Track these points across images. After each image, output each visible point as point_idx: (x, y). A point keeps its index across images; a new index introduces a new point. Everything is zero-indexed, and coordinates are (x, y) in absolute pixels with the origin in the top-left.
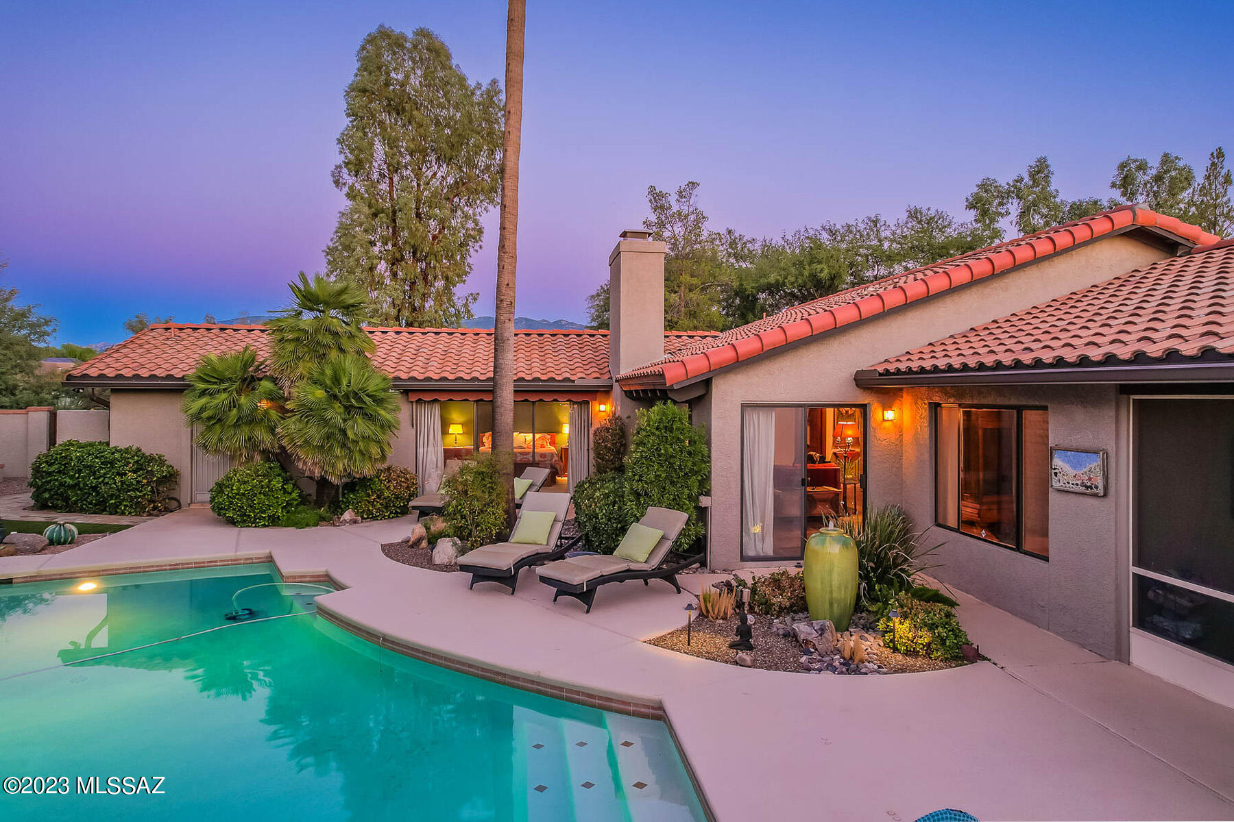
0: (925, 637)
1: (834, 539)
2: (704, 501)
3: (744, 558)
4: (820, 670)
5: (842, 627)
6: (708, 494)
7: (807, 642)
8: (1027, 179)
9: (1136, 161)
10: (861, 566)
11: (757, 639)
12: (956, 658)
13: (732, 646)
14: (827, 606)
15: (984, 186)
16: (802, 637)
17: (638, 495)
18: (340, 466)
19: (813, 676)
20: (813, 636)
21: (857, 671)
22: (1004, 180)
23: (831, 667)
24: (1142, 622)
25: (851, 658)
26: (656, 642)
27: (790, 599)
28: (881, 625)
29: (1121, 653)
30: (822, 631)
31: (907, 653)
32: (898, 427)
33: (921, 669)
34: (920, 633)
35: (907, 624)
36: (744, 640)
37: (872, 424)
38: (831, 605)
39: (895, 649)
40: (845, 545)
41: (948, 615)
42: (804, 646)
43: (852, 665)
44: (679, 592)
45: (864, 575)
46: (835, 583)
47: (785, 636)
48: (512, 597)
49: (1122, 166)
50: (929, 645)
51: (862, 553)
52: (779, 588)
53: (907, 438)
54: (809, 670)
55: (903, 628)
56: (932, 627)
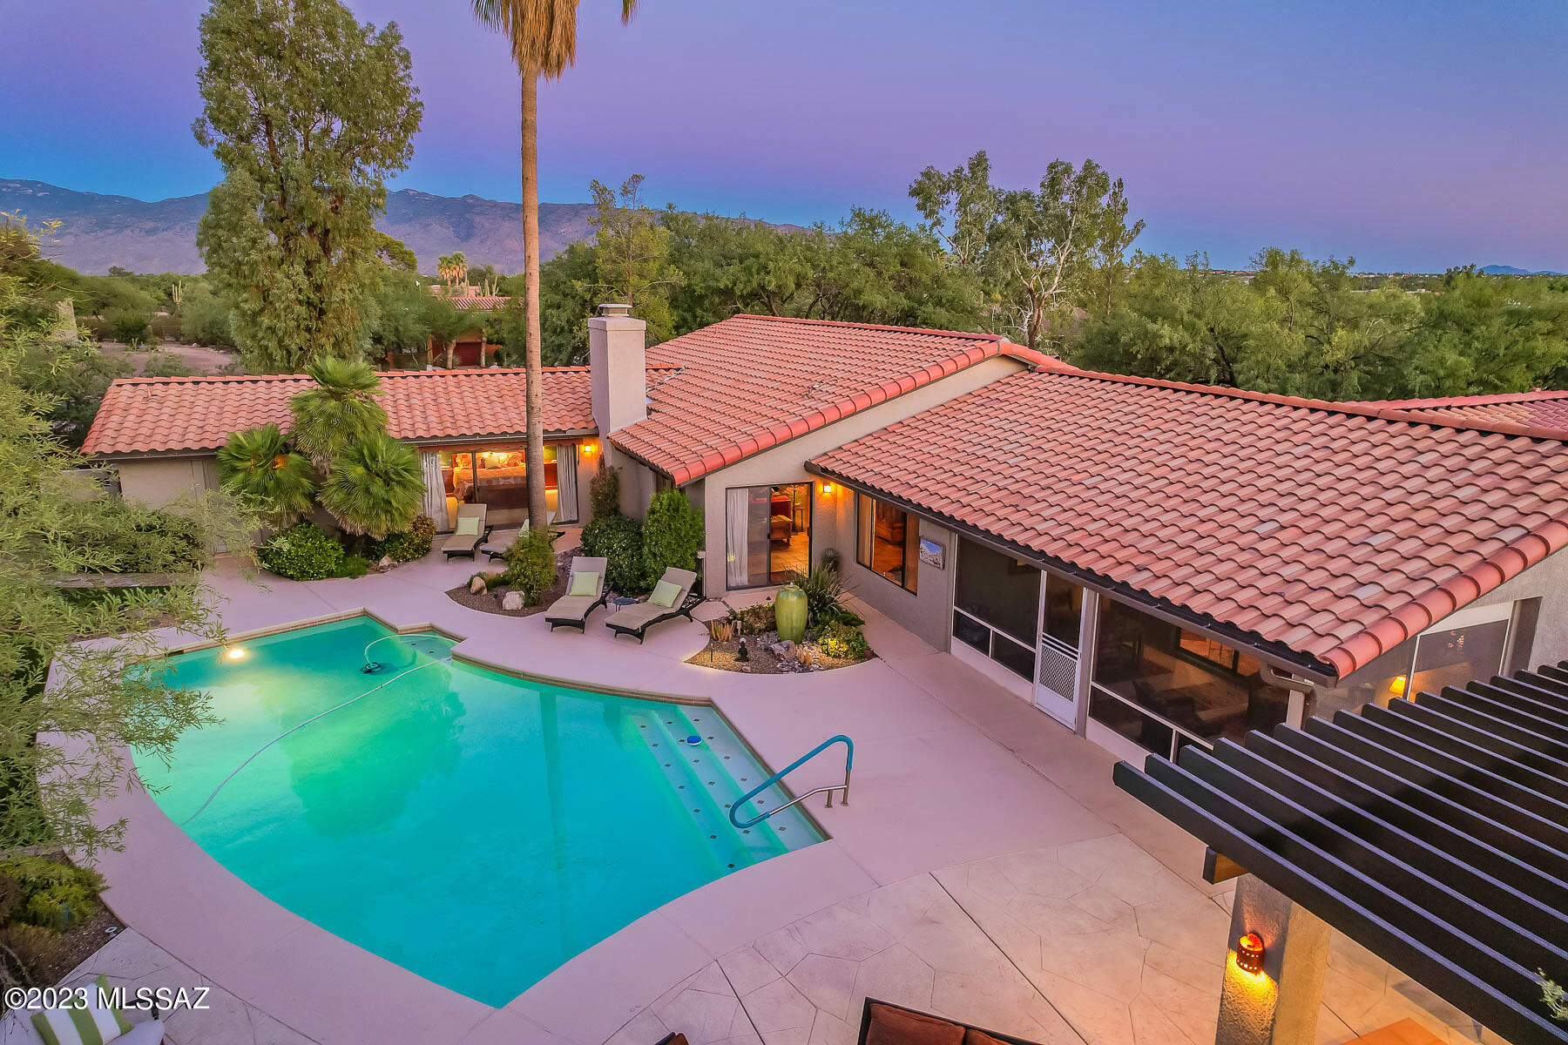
0: (845, 648)
1: (793, 593)
2: (701, 555)
3: (728, 589)
4: (788, 671)
5: (798, 642)
6: (704, 550)
7: (779, 655)
8: (966, 171)
9: (1062, 164)
10: (809, 603)
11: (751, 655)
12: (860, 657)
13: (736, 660)
14: (789, 631)
15: (927, 175)
16: (777, 652)
17: (655, 555)
18: (384, 528)
19: (785, 675)
20: (783, 652)
21: (808, 670)
22: (945, 169)
23: (794, 669)
24: (957, 633)
25: (804, 662)
26: (692, 661)
27: (765, 624)
28: (820, 641)
29: (947, 648)
30: (788, 648)
31: (835, 656)
32: (834, 496)
33: (842, 666)
34: (842, 645)
35: (835, 640)
36: (743, 655)
37: (816, 496)
38: (792, 630)
39: (828, 654)
40: (800, 596)
41: (858, 634)
42: (778, 658)
43: (805, 667)
44: (692, 621)
45: (811, 609)
46: (794, 616)
47: (766, 650)
48: (583, 635)
49: (1052, 166)
50: (846, 652)
51: (809, 596)
52: (758, 617)
53: (840, 505)
54: (782, 672)
55: (832, 643)
56: (848, 642)
